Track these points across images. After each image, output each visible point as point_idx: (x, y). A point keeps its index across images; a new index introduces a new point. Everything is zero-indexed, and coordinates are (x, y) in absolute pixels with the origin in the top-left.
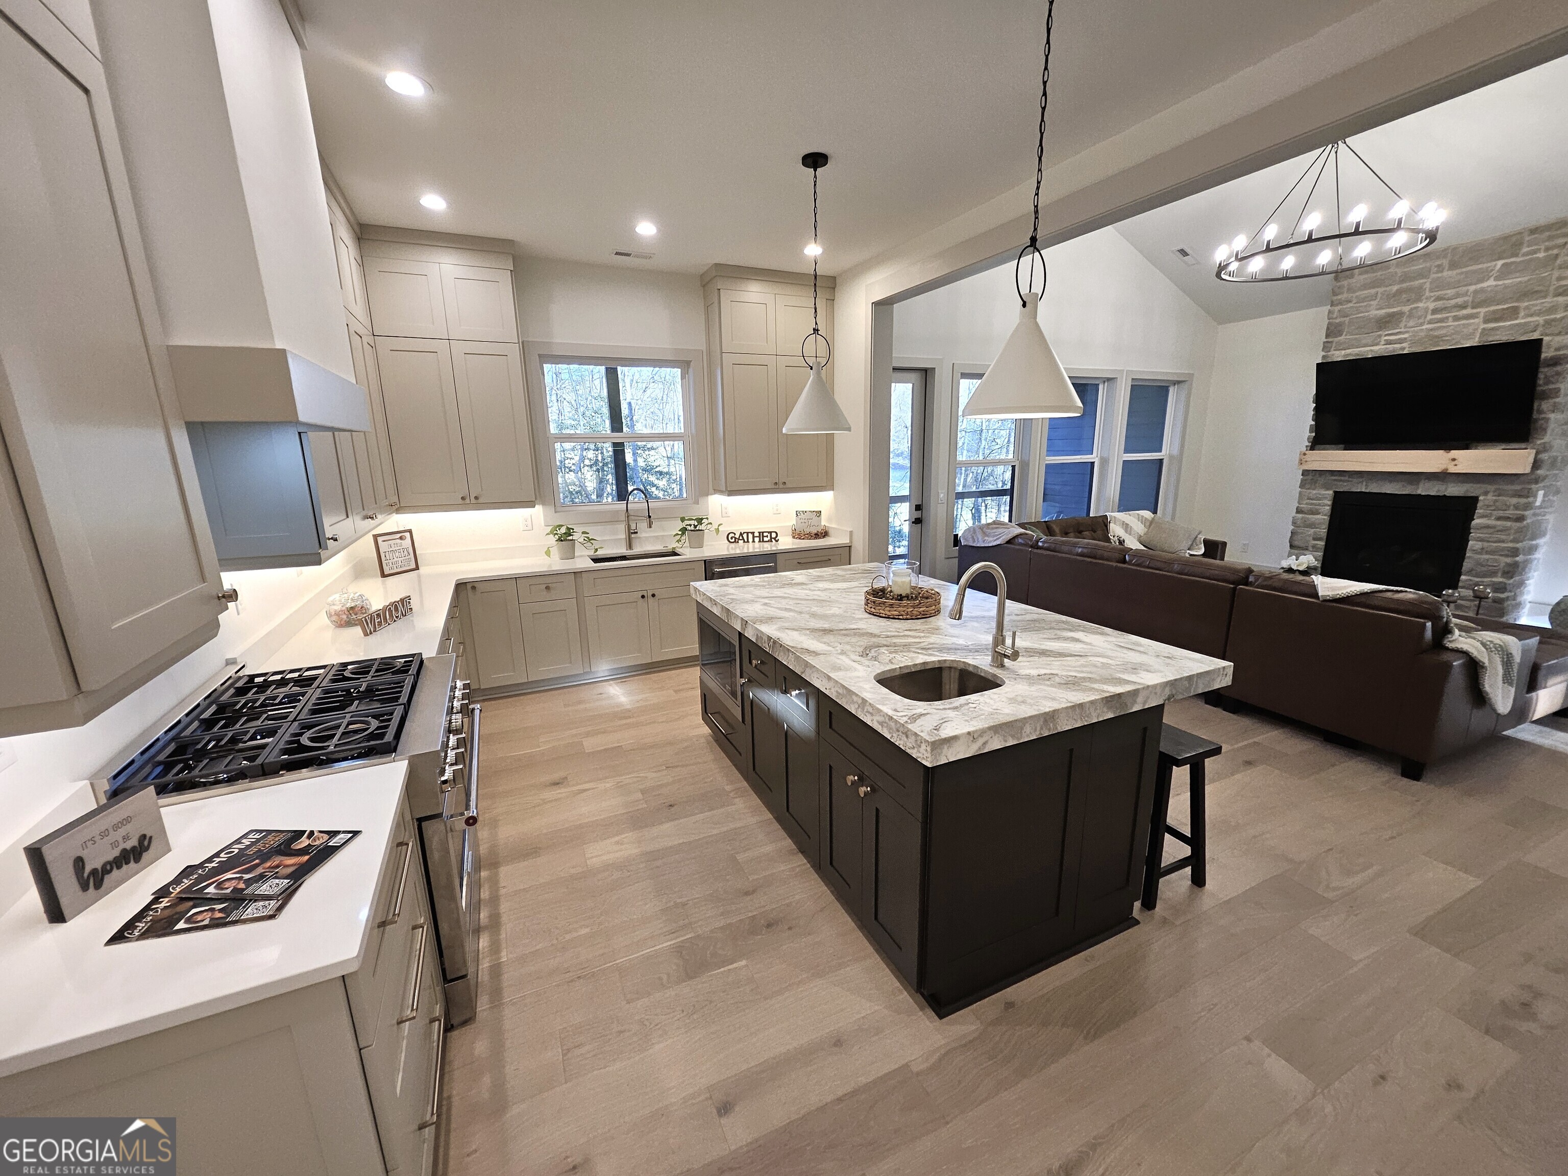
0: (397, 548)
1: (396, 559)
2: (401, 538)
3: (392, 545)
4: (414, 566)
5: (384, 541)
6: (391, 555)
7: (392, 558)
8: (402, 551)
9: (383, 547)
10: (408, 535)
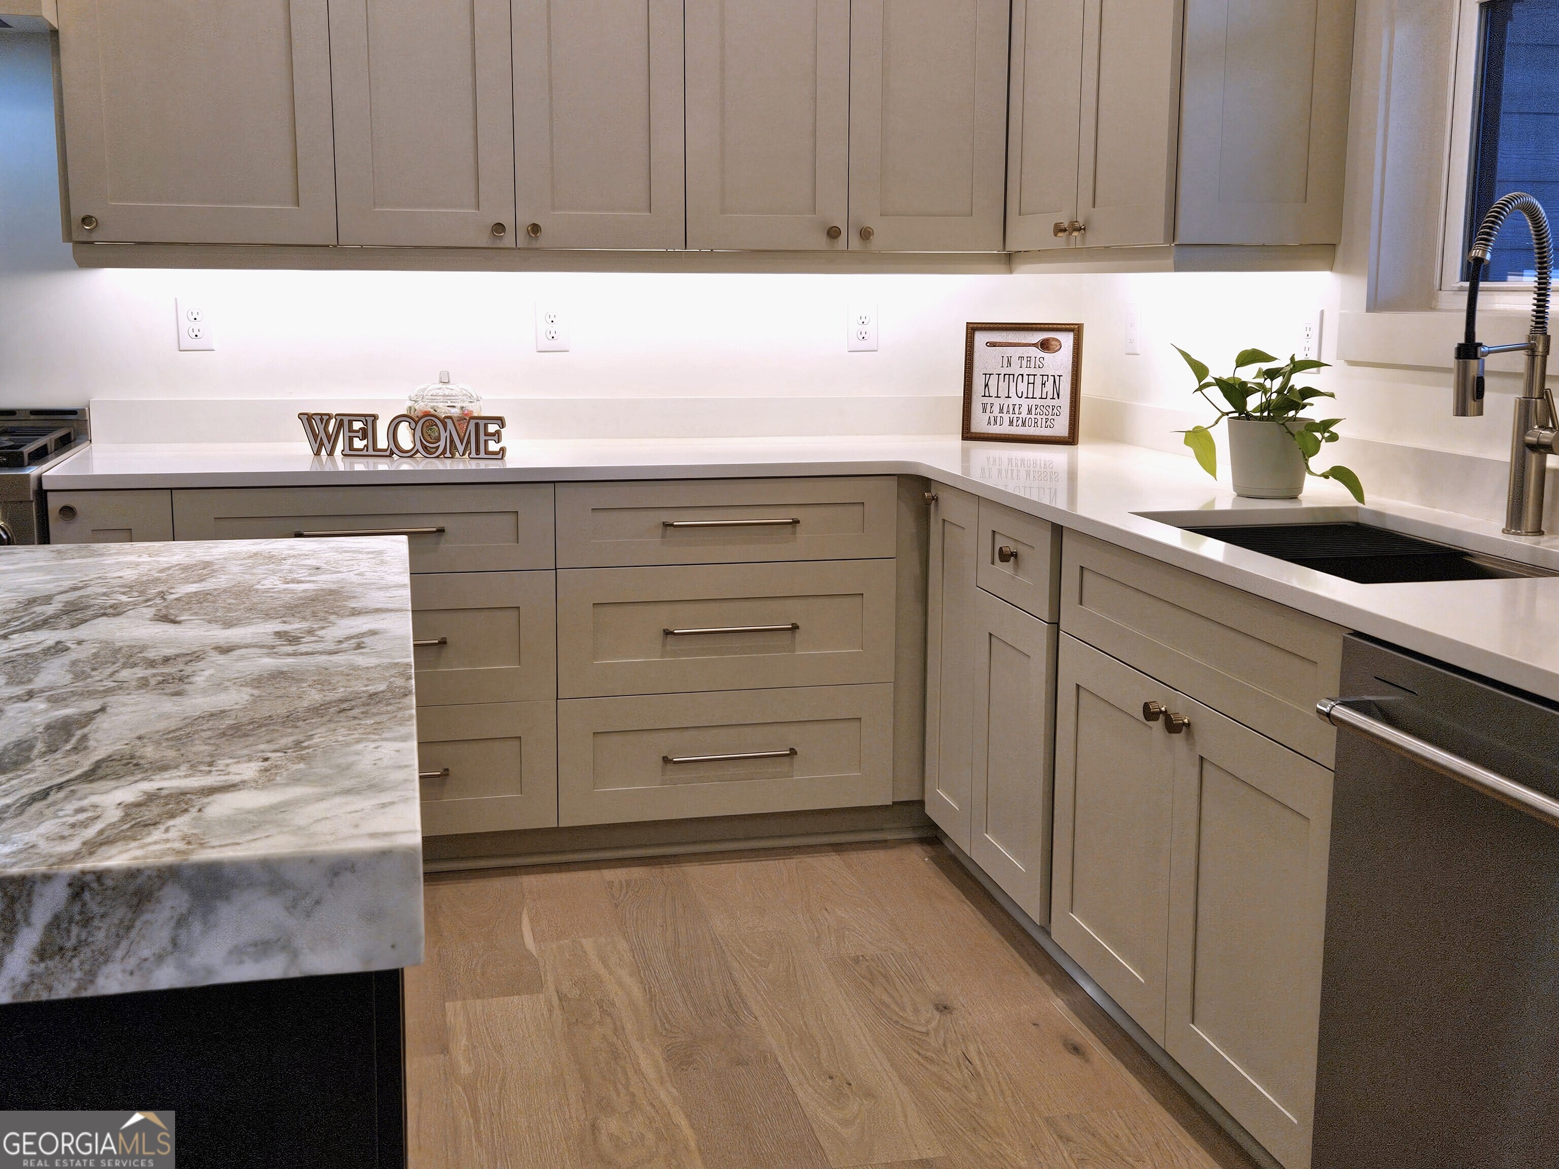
0: (1025, 371)
1: (1015, 400)
2: (1045, 345)
3: (1015, 360)
4: (1061, 428)
5: (993, 345)
6: (1003, 385)
7: (1003, 393)
8: (1038, 380)
9: (986, 359)
10: (1067, 340)
